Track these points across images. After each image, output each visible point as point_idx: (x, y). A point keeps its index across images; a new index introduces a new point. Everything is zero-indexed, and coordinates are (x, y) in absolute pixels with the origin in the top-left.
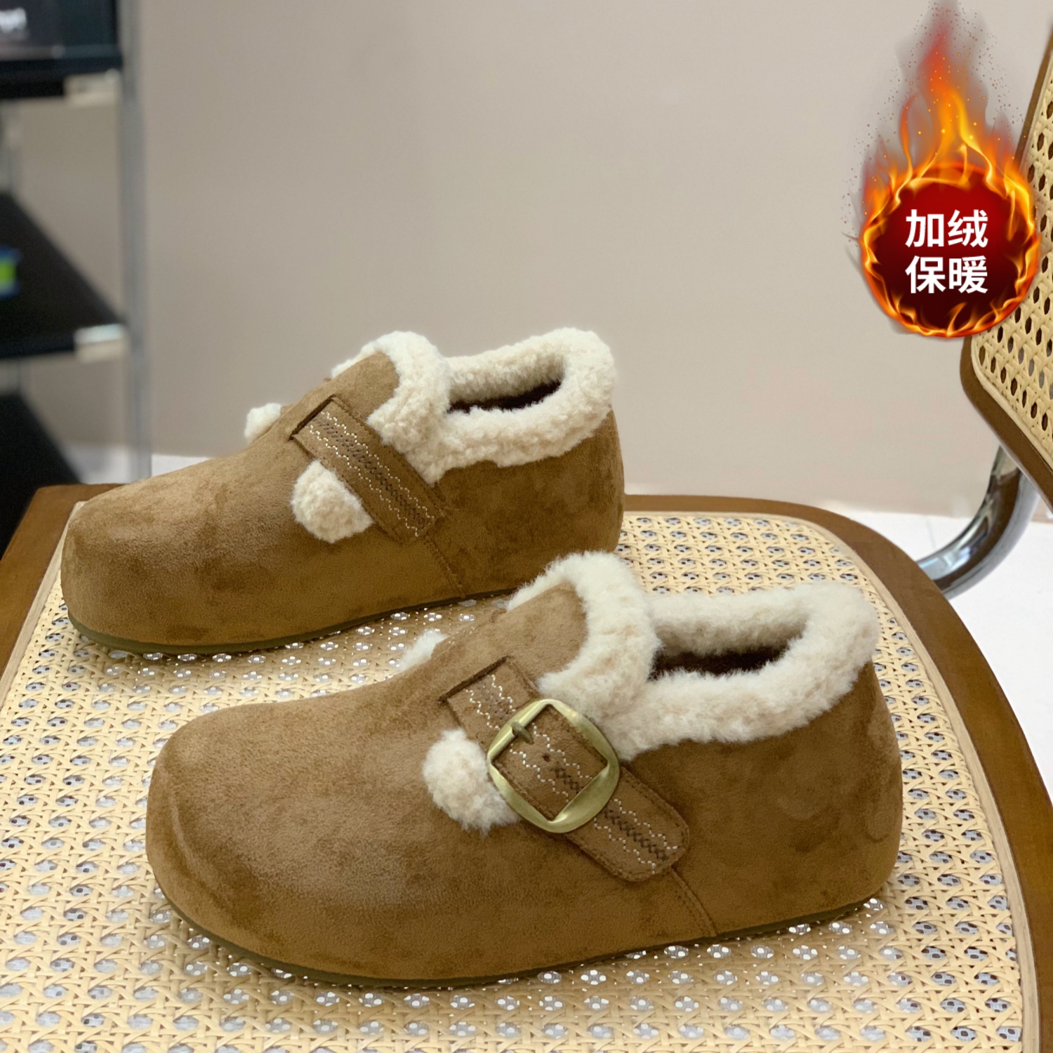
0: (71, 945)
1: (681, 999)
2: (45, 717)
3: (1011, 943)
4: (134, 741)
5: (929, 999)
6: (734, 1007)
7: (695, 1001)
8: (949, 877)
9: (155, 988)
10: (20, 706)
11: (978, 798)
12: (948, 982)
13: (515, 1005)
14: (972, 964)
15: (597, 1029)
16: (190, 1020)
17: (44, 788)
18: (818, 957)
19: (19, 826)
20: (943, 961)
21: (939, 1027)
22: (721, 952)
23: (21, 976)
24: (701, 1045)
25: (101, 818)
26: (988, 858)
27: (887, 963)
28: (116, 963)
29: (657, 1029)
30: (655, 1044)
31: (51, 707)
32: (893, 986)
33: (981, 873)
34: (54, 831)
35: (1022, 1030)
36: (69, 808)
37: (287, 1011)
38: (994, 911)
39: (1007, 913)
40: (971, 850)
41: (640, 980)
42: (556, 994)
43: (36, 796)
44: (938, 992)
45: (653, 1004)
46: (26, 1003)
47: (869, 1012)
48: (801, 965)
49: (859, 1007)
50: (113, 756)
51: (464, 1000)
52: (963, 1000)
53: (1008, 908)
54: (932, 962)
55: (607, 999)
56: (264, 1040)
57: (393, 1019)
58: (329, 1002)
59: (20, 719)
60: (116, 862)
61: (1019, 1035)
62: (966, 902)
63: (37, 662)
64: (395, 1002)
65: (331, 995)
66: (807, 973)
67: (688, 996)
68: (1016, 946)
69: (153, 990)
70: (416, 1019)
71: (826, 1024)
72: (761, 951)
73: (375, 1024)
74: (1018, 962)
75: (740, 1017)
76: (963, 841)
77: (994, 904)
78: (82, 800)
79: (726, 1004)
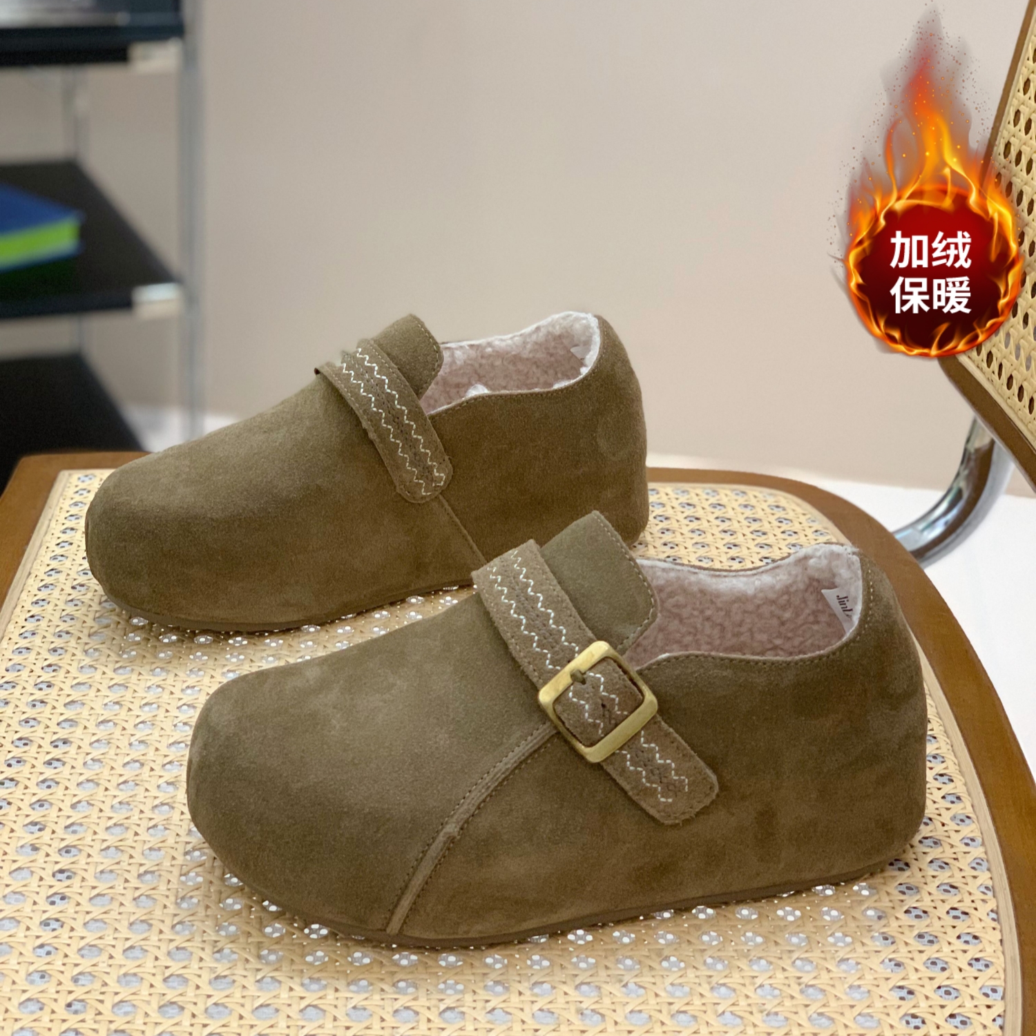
0: (60, 905)
1: (667, 958)
2: (32, 682)
3: (992, 904)
4: (121, 705)
5: (912, 959)
6: (719, 967)
7: (682, 961)
8: (929, 840)
9: (144, 947)
10: (7, 670)
11: (957, 762)
12: (931, 942)
13: (503, 963)
14: (954, 925)
15: (584, 988)
16: (180, 979)
17: (31, 751)
18: (802, 917)
19: (7, 788)
20: (927, 921)
21: (923, 986)
22: (706, 913)
23: (10, 936)
24: (687, 1004)
25: (88, 781)
26: (967, 821)
27: (870, 924)
28: (105, 923)
29: (644, 988)
30: (643, 1003)
31: (38, 671)
32: (877, 946)
33: (961, 835)
34: (42, 793)
35: (1005, 989)
36: (56, 771)
37: (276, 970)
38: (975, 873)
39: (988, 875)
40: (951, 813)
41: (626, 940)
42: (544, 953)
43: (24, 758)
44: (921, 952)
45: (640, 963)
46: (16, 962)
47: (853, 972)
48: (785, 926)
49: (844, 967)
50: (100, 720)
51: (452, 959)
52: (946, 959)
53: (989, 870)
54: (915, 922)
55: (593, 958)
56: (254, 998)
57: (381, 977)
58: (318, 961)
59: (7, 683)
60: (105, 823)
61: (1002, 994)
62: (947, 864)
63: (23, 627)
64: (384, 961)
65: (320, 954)
66: (792, 934)
67: (673, 956)
68: (997, 907)
69: (142, 949)
70: (404, 978)
71: (810, 983)
72: (745, 912)
73: (364, 983)
74: (998, 922)
75: (725, 977)
76: (943, 804)
77: (975, 865)
78: (70, 762)
79: (712, 964)
